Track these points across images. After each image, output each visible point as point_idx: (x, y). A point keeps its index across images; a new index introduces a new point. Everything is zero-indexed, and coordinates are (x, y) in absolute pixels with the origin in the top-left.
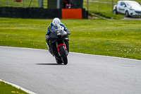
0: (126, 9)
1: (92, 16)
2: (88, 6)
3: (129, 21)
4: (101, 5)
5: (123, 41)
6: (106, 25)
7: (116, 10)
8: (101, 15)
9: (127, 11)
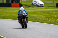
0: (37, 3)
1: (23, 6)
2: (21, 2)
3: (37, 8)
4: (27, 2)
5: (35, 15)
6: (29, 9)
7: (32, 4)
8: (27, 6)
9: (37, 4)
